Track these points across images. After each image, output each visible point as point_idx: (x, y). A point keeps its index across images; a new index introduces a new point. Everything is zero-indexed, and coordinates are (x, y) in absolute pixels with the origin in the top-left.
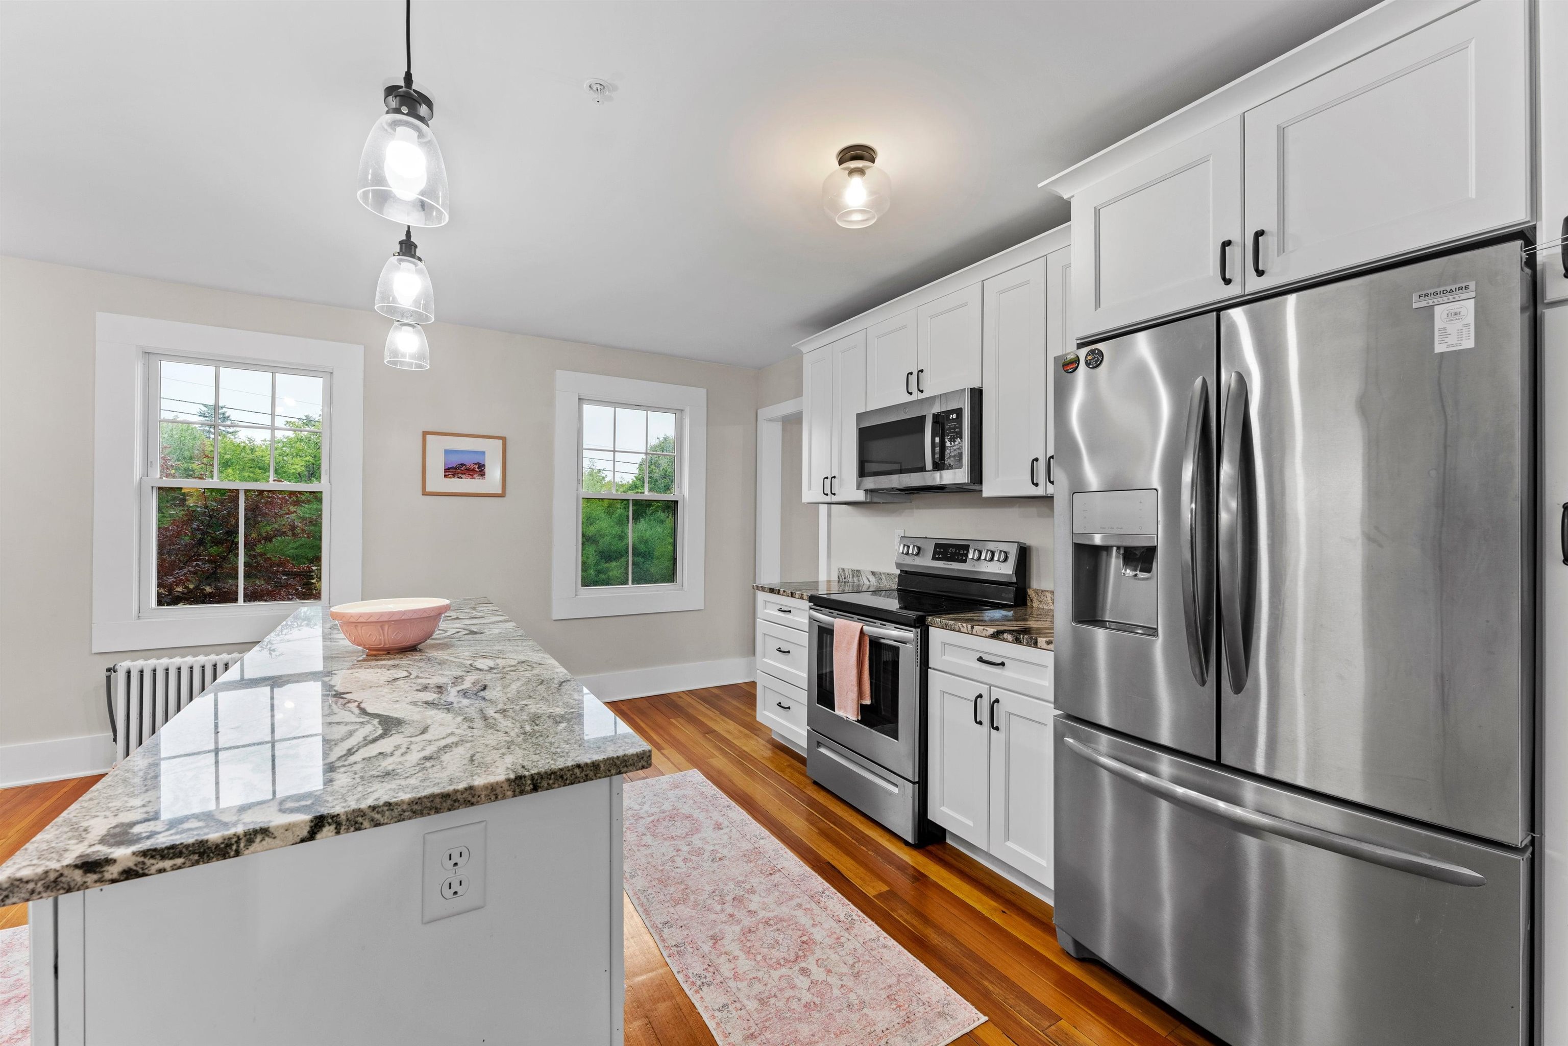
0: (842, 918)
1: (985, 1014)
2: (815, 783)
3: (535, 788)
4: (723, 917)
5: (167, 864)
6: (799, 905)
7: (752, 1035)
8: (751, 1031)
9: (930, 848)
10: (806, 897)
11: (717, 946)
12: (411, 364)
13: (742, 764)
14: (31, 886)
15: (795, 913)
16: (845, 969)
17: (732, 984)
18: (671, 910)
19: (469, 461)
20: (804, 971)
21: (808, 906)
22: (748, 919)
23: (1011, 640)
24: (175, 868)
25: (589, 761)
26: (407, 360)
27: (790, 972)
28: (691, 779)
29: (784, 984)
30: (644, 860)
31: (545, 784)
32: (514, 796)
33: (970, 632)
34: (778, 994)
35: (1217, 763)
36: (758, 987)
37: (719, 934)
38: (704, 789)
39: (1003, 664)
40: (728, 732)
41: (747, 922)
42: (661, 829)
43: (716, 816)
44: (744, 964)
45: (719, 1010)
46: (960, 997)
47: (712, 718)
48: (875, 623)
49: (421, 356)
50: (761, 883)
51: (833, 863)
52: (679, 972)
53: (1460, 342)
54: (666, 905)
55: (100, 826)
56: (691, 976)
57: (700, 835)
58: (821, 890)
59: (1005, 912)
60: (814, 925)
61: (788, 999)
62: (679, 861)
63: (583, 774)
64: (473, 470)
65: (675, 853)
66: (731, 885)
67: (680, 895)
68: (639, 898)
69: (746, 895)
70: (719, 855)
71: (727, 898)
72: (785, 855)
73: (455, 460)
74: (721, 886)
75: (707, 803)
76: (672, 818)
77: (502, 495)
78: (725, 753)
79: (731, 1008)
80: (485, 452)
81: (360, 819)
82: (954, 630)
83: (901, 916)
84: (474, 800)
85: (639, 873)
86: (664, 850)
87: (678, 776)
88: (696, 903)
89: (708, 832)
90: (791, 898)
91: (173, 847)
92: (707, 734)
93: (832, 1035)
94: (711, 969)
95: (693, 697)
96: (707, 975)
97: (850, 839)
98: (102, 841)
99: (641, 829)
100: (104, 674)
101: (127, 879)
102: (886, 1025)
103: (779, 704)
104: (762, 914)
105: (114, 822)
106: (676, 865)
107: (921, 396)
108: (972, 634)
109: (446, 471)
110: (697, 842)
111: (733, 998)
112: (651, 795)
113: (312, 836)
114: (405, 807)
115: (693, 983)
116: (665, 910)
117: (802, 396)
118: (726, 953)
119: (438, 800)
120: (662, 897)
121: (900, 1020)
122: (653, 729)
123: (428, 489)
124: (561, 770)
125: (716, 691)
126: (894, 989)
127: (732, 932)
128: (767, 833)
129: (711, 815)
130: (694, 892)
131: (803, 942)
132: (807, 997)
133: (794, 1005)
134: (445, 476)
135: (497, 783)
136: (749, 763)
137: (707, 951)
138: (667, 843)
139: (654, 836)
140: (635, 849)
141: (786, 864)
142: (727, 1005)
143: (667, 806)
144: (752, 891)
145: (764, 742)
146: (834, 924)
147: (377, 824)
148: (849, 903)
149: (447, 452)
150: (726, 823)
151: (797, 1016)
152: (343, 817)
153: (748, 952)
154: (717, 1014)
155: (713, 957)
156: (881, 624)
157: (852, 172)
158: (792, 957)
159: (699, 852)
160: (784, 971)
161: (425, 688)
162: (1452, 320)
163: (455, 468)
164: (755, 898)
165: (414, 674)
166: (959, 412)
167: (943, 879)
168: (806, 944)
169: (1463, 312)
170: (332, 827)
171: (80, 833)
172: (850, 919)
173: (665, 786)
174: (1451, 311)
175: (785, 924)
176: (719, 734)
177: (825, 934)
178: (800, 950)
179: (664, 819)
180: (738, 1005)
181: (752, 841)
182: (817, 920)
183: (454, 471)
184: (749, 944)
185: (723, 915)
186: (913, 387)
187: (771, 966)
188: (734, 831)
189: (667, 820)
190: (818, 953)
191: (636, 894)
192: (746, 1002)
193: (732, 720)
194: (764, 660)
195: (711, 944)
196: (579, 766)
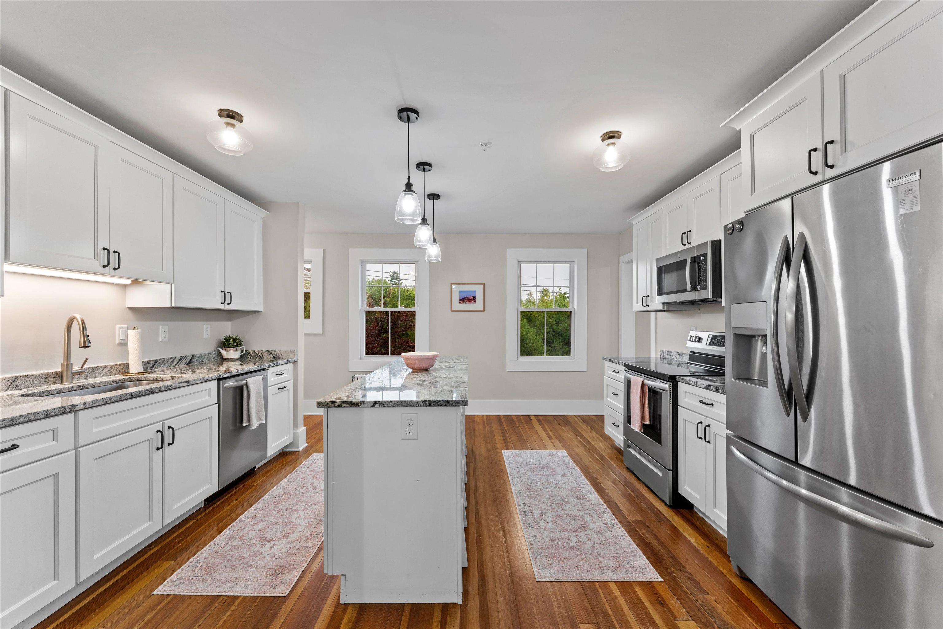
0: (608, 523)
1: (663, 578)
2: (627, 468)
3: (430, 405)
4: (549, 508)
5: (346, 405)
6: (589, 514)
7: (542, 548)
8: (542, 547)
9: (682, 510)
10: (594, 511)
11: (542, 517)
12: (435, 260)
13: (591, 453)
14: (323, 404)
15: (585, 516)
16: (598, 541)
17: (542, 531)
18: (528, 500)
19: (469, 296)
20: (577, 536)
21: (593, 515)
22: (561, 512)
23: (714, 390)
24: (348, 407)
25: (446, 400)
26: (433, 258)
27: (570, 535)
28: (561, 454)
29: (565, 537)
30: (524, 480)
31: (432, 404)
32: (424, 406)
33: (696, 385)
34: (561, 540)
35: (796, 463)
36: (553, 535)
37: (545, 513)
38: (565, 459)
39: (712, 404)
40: (591, 437)
41: (560, 512)
42: (537, 471)
43: (566, 471)
44: (551, 525)
45: (532, 537)
46: (653, 568)
47: (584, 430)
48: (651, 379)
49: (438, 257)
50: (574, 501)
51: (617, 503)
52: (521, 520)
53: (912, 207)
54: (527, 498)
55: (335, 397)
56: (526, 523)
57: (554, 477)
58: (603, 511)
59: (709, 547)
60: (592, 522)
61: (564, 542)
62: (539, 484)
63: (444, 404)
64: (471, 299)
65: (539, 481)
66: (559, 498)
67: (534, 496)
68: (516, 492)
69: (565, 503)
70: (559, 486)
71: (555, 502)
72: (593, 494)
73: (464, 295)
74: (555, 497)
75: (563, 465)
76: (544, 468)
77: (483, 311)
78: (584, 446)
79: (537, 537)
80: (475, 291)
81: (384, 404)
82: (688, 384)
83: (642, 532)
84: (412, 405)
85: (520, 484)
86: (535, 478)
87: (554, 452)
88: (540, 500)
89: (559, 477)
90: (586, 510)
91: (347, 401)
92: (579, 436)
93: (578, 560)
94: (536, 524)
95: (579, 419)
96: (533, 525)
97: (634, 495)
98: (335, 399)
99: (527, 469)
100: (352, 378)
101: (338, 407)
102: (606, 565)
103: (614, 424)
104: (568, 512)
105: (338, 396)
106: (537, 485)
107: (690, 246)
108: (696, 386)
109: (460, 300)
110: (551, 479)
111: (540, 535)
112: (538, 457)
113: (373, 406)
114: (395, 403)
115: (526, 525)
116: (525, 499)
117: (633, 251)
118: (544, 520)
119: (403, 403)
120: (526, 495)
121: (614, 566)
122: (551, 430)
123: (453, 309)
124: (438, 401)
125: (594, 418)
126: (618, 555)
127: (550, 515)
128: (588, 483)
129: (563, 470)
130: (541, 496)
131: (583, 527)
132: (573, 544)
133: (566, 545)
134: (460, 303)
135: (419, 401)
136: (595, 453)
137: (537, 517)
138: (537, 476)
139: (532, 472)
140: (522, 475)
141: (591, 497)
142: (537, 536)
143: (544, 462)
144: (568, 503)
145: (608, 445)
146: (602, 524)
147: (388, 406)
148: (615, 519)
149: (461, 292)
150: (569, 475)
151: (565, 549)
152: (381, 402)
153: (555, 523)
154: (531, 537)
155: (538, 520)
156: (654, 380)
157: (608, 145)
158: (575, 529)
159: (551, 483)
160: (567, 533)
161: (420, 380)
162: (908, 194)
163: (464, 299)
164: (568, 506)
165: (420, 377)
166: (705, 255)
167: (679, 524)
168: (583, 528)
169: (914, 189)
170: (378, 404)
171: (332, 397)
172: (612, 525)
173: (546, 454)
174: (907, 189)
175: (577, 518)
176: (585, 437)
177: (595, 527)
178: (579, 529)
179: (540, 467)
180: (541, 538)
181: (579, 485)
182: (595, 521)
183: (463, 300)
184: (556, 520)
185: (550, 507)
186: (685, 242)
187: (563, 530)
188: (572, 478)
189: (541, 468)
190: (588, 532)
191: (515, 491)
192: (545, 537)
193: (595, 432)
194: (607, 399)
195: (539, 515)
196: (443, 401)
